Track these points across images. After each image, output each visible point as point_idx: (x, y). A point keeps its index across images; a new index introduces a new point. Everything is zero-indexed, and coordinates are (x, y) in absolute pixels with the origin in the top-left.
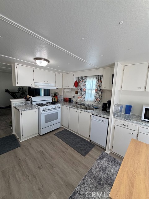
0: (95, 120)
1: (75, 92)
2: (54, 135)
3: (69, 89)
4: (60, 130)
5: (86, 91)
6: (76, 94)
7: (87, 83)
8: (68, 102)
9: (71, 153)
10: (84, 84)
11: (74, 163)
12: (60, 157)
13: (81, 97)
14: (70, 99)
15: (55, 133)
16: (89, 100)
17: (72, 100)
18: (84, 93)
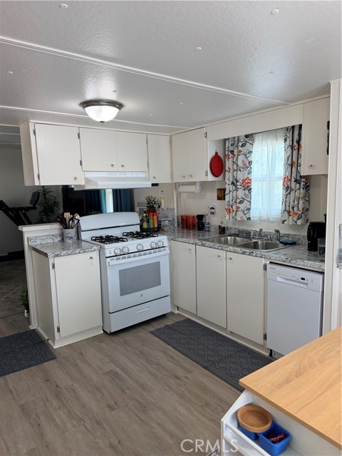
0: (279, 279)
1: (215, 195)
2: (150, 335)
3: (194, 183)
5: (254, 186)
6: (219, 198)
7: (254, 157)
8: (194, 228)
10: (243, 161)
13: (234, 207)
14: (200, 217)
16: (264, 216)
17: (206, 220)
18: (245, 195)
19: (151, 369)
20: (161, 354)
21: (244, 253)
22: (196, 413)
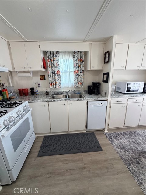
0: (93, 106)
2: (39, 158)
4: (39, 144)
5: (61, 74)
6: (41, 79)
7: (60, 62)
8: (29, 95)
9: (91, 160)
11: (107, 168)
12: (89, 179)
13: (54, 83)
14: (32, 89)
15: (37, 154)
16: (66, 86)
18: (58, 77)
19: (68, 177)
20: (60, 164)
21: (78, 100)
22: (112, 177)
